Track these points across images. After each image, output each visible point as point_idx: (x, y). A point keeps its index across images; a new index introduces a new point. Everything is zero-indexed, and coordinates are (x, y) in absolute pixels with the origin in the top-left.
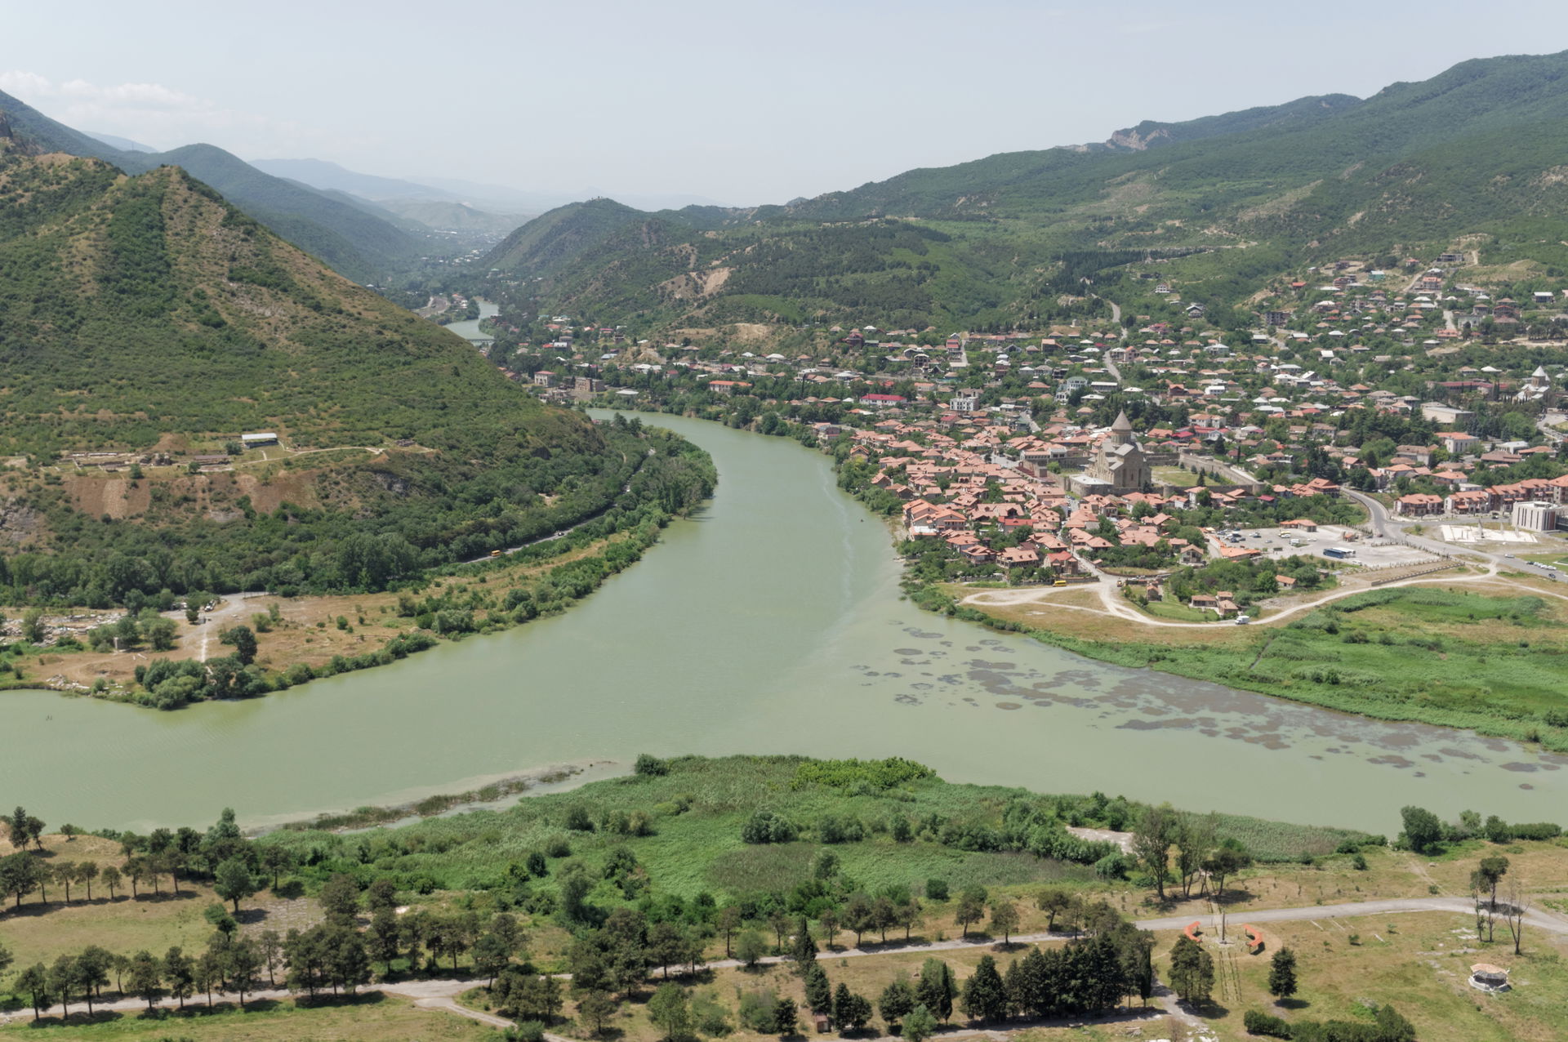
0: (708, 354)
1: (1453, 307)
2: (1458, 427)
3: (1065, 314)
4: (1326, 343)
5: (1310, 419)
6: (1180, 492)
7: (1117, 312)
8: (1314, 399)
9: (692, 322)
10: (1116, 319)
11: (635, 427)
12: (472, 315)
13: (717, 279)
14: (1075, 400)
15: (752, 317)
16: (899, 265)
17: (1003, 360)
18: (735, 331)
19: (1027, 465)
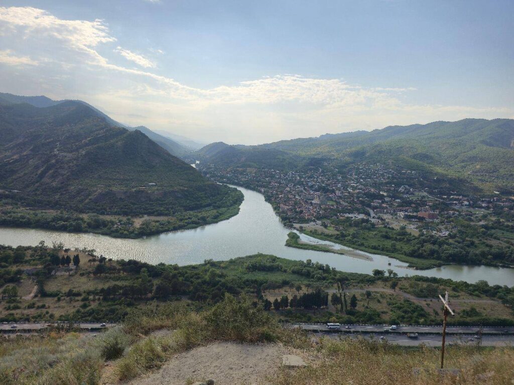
0: (241, 174)
1: (386, 173)
2: (388, 196)
3: (311, 170)
4: (361, 178)
5: (359, 193)
6: (333, 206)
7: (321, 170)
8: (359, 189)
9: (238, 167)
10: (320, 171)
11: (226, 186)
12: (195, 163)
13: (243, 159)
14: (312, 187)
15: (250, 166)
16: (278, 159)
17: (298, 178)
18: (246, 169)
19: (302, 198)
